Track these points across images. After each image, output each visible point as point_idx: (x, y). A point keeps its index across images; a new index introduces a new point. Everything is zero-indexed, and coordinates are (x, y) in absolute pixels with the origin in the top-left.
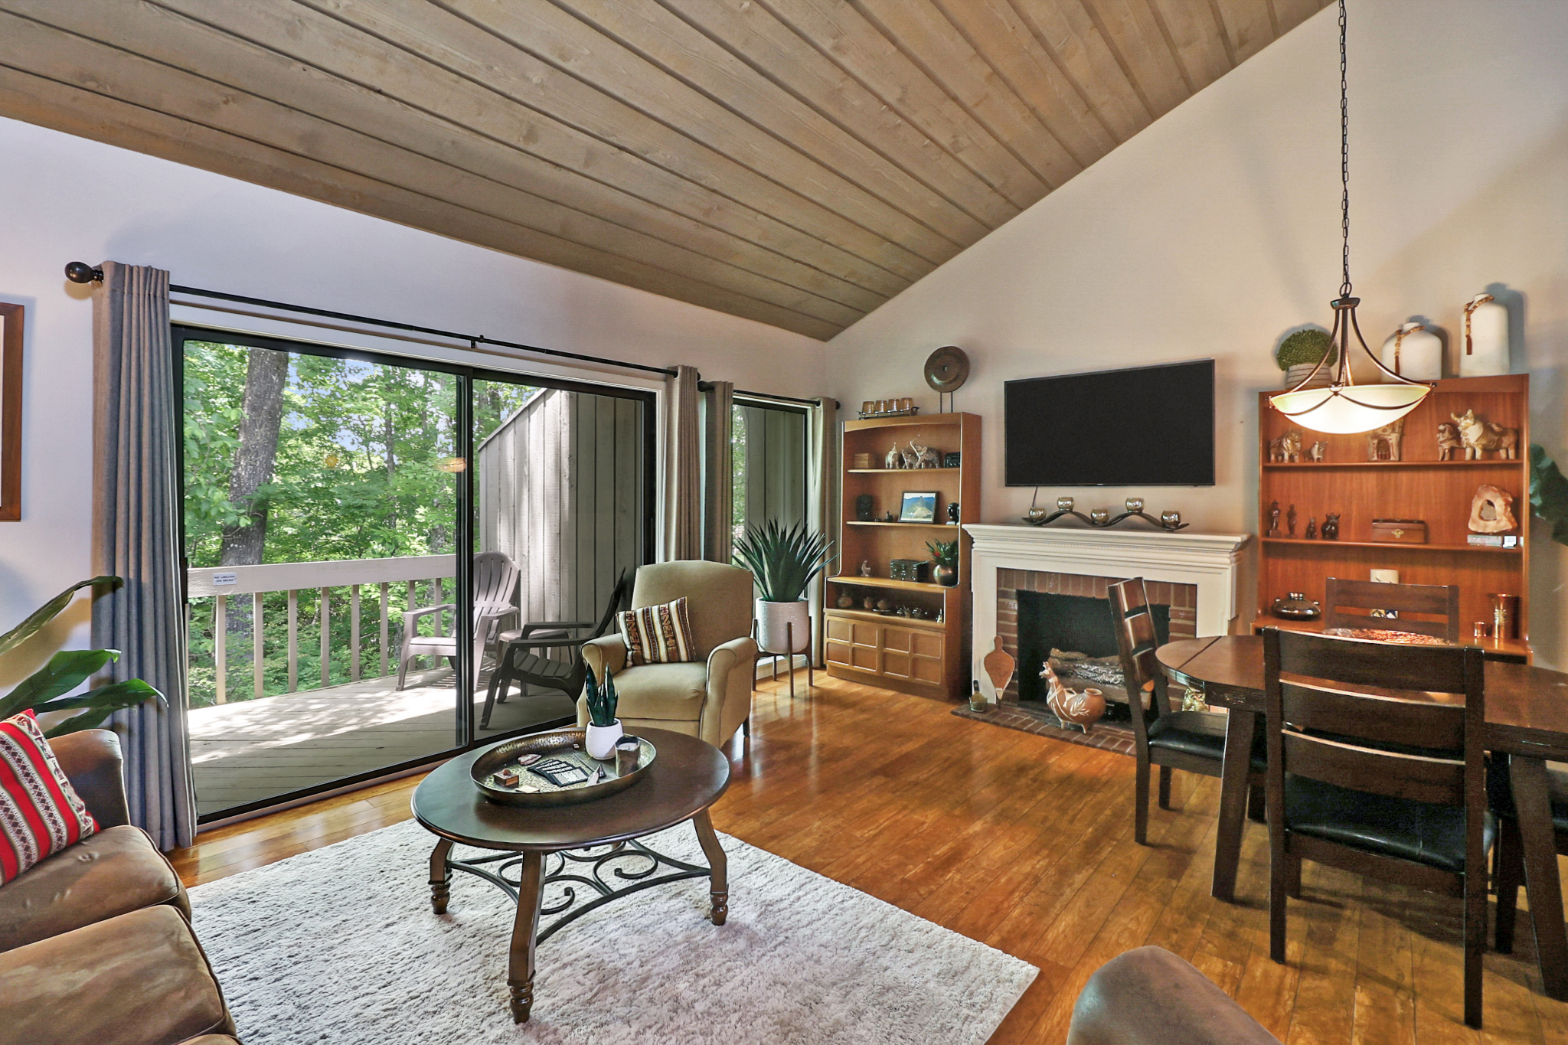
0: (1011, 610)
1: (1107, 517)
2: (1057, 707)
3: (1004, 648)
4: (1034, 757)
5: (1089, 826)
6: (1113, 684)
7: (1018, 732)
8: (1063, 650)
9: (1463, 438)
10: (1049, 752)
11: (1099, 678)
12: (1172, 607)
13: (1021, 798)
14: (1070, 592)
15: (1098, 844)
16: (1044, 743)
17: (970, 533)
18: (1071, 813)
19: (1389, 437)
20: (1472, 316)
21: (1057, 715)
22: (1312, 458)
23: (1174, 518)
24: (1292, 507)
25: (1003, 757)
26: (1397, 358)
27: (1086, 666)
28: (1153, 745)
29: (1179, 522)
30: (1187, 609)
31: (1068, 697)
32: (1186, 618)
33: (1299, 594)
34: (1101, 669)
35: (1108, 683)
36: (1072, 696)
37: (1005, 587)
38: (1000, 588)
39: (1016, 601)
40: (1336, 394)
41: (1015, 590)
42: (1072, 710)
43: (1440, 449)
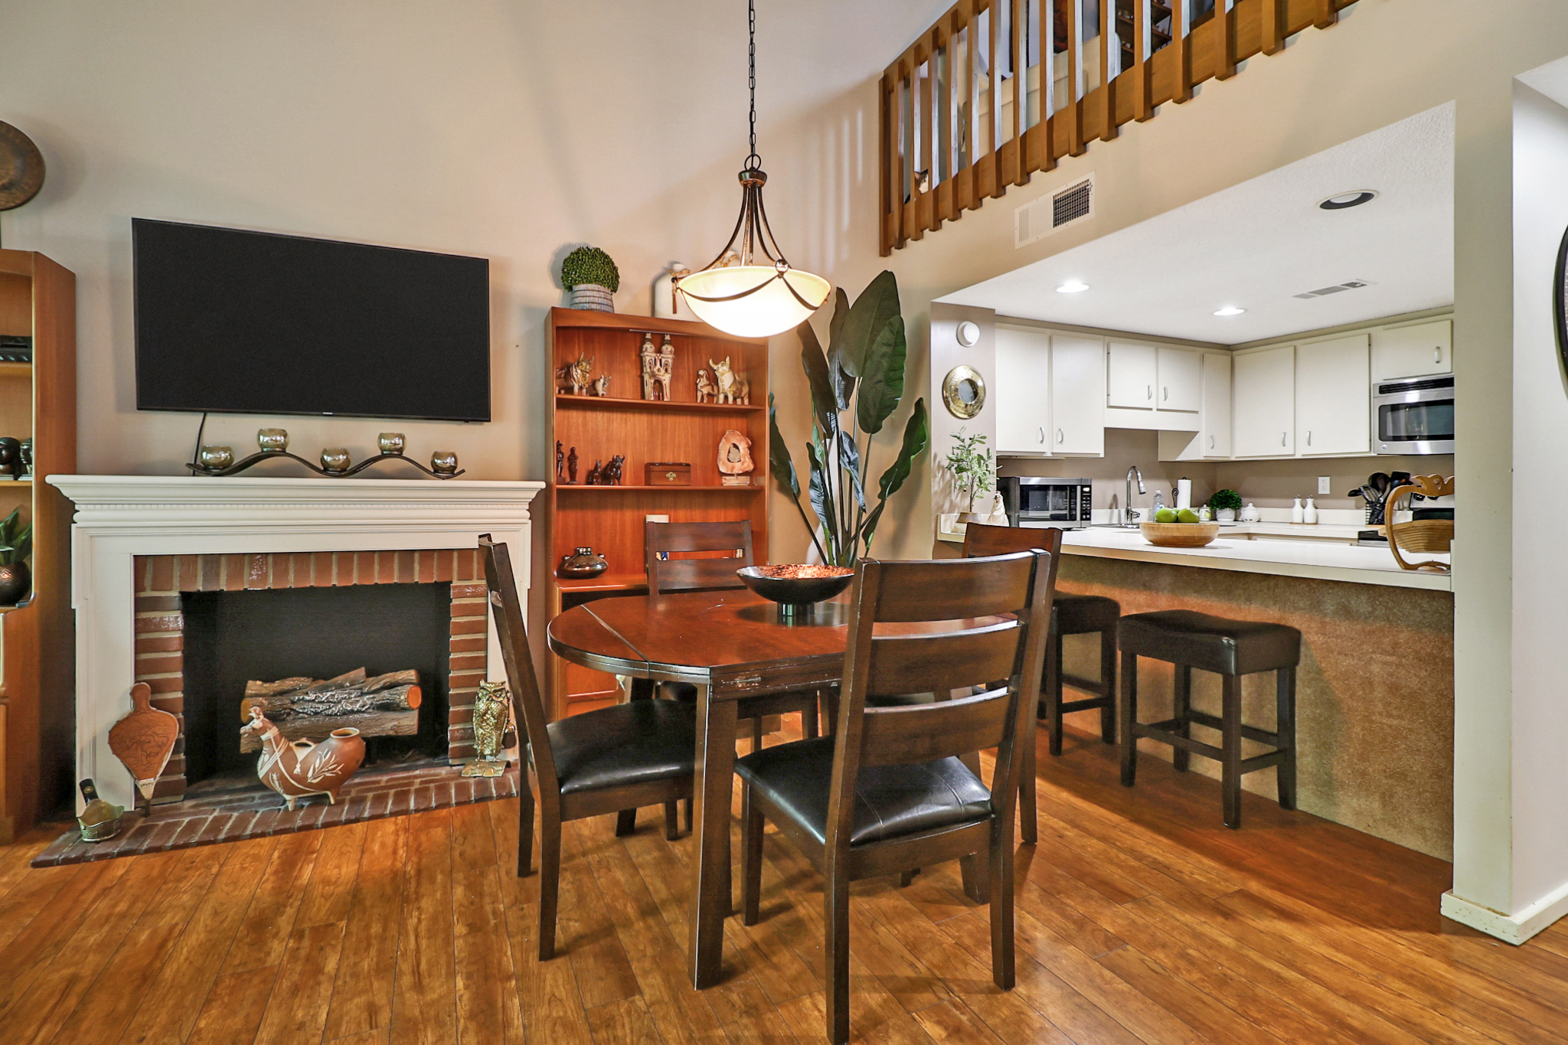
0: (166, 631)
1: (348, 461)
2: (282, 778)
3: (153, 703)
4: (269, 886)
5: (451, 975)
6: (359, 712)
7: (206, 850)
8: (268, 679)
9: (720, 384)
10: (289, 864)
11: (335, 710)
12: (455, 583)
13: (295, 990)
14: (291, 582)
15: (491, 1004)
16: (271, 850)
17: (65, 492)
18: (406, 967)
19: (663, 378)
21: (280, 790)
22: (597, 395)
23: (450, 461)
24: (572, 450)
25: (204, 918)
27: (312, 696)
28: (570, 792)
29: (455, 468)
30: (476, 582)
31: (301, 754)
32: (476, 595)
33: (587, 548)
34: (338, 695)
35: (352, 712)
36: (307, 751)
37: (153, 590)
38: (143, 595)
39: (178, 614)
40: (781, 275)
41: (175, 594)
42: (310, 774)
43: (699, 394)
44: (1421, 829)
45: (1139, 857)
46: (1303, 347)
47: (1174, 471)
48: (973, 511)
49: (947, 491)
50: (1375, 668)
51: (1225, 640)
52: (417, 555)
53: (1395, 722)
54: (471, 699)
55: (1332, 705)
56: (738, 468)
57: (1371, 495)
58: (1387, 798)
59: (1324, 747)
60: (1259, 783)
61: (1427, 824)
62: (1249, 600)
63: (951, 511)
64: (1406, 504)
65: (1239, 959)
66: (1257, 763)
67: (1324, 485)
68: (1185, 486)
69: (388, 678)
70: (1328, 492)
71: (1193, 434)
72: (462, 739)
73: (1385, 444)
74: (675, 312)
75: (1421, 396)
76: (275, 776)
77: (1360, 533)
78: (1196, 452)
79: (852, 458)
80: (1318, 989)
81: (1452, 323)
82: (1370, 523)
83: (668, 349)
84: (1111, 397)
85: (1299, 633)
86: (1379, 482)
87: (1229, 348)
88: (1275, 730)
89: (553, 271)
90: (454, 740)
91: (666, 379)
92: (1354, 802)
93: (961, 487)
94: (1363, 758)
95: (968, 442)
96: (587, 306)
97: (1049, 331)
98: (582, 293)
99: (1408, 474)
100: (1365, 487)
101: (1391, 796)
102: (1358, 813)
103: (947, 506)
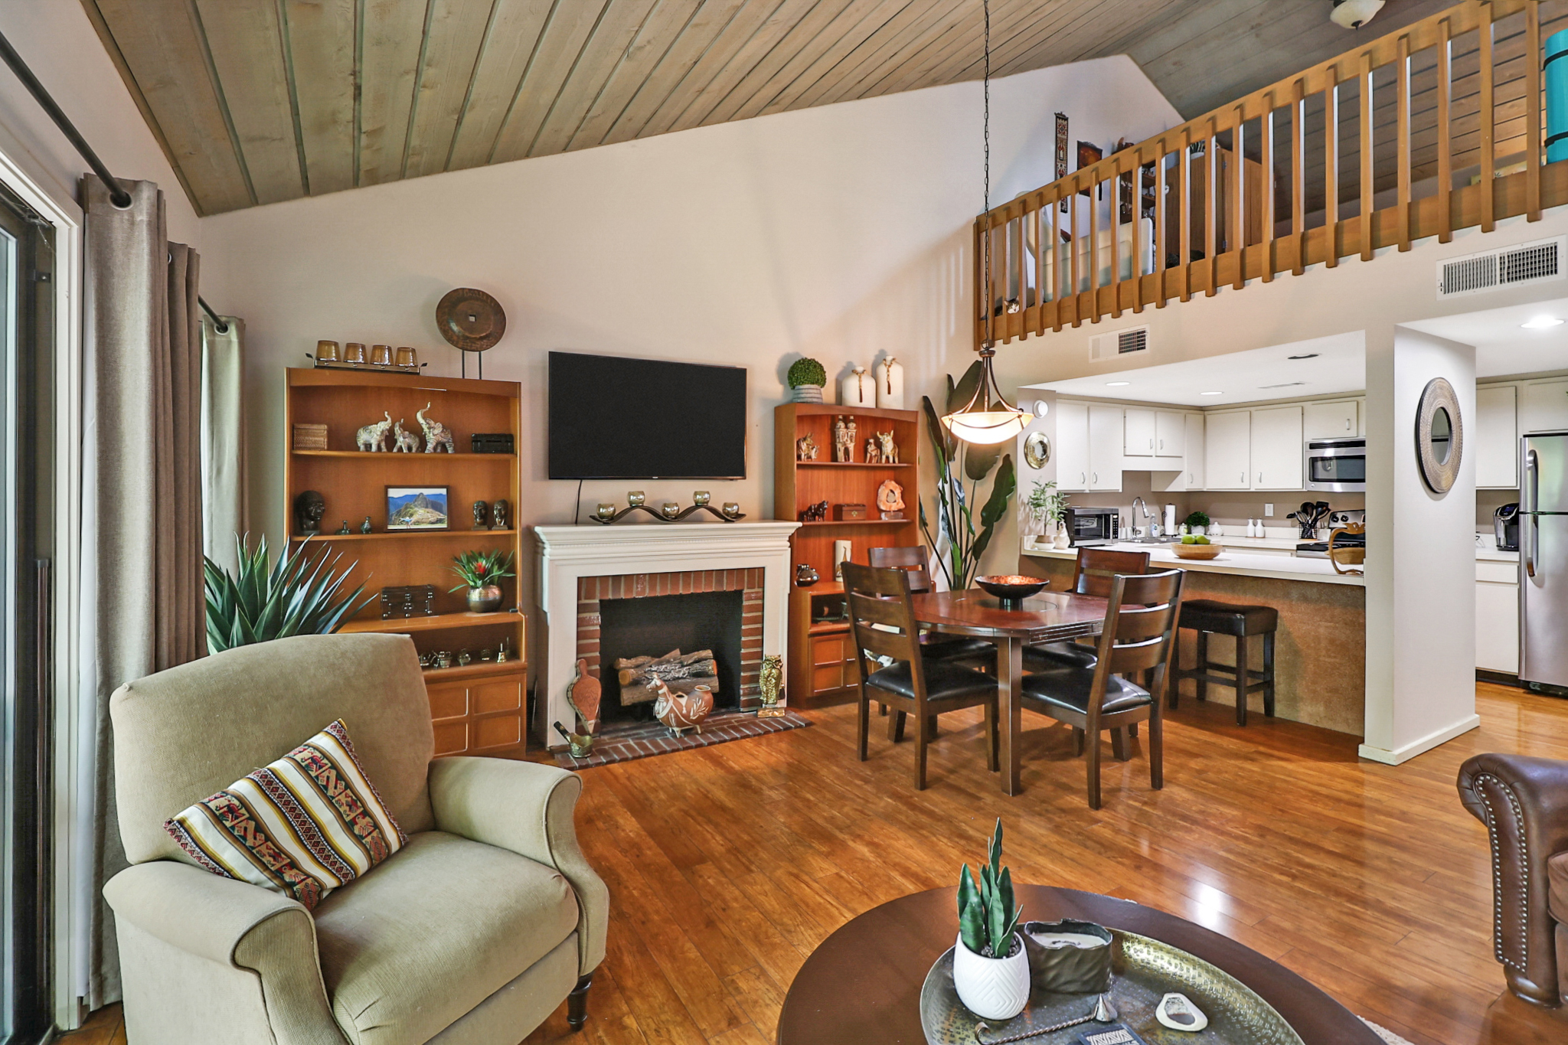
0: (593, 625)
1: (677, 511)
3: (586, 672)
5: (879, 797)
6: (682, 678)
8: (628, 658)
9: (883, 448)
12: (745, 591)
14: (657, 593)
17: (540, 536)
18: (851, 796)
19: (849, 446)
20: (890, 369)
23: (734, 508)
26: (861, 390)
29: (739, 512)
30: (756, 590)
32: (756, 598)
33: (806, 565)
34: (670, 667)
35: (678, 678)
37: (586, 598)
38: (581, 602)
39: (598, 614)
40: (1019, 416)
41: (597, 601)
42: (692, 714)
43: (869, 455)
44: (1346, 720)
45: (1198, 740)
46: (1258, 414)
47: (1162, 499)
48: (1047, 534)
49: (1027, 520)
50: (1322, 630)
51: (1238, 616)
52: (725, 572)
53: (1333, 660)
54: (758, 667)
55: (1296, 652)
56: (894, 507)
57: (1302, 518)
58: (1328, 704)
59: (1292, 678)
60: (1255, 703)
61: (1349, 717)
62: (1245, 592)
63: (1029, 534)
64: (1326, 524)
65: (1265, 775)
66: (1254, 689)
67: (1269, 510)
68: (1171, 510)
69: (696, 655)
70: (1272, 515)
71: (1178, 473)
72: (749, 694)
73: (1313, 484)
74: (861, 401)
75: (1336, 452)
76: (672, 715)
77: (1298, 546)
78: (1180, 485)
79: (961, 496)
80: (1304, 783)
81: (1358, 403)
82: (1303, 538)
83: (852, 425)
84: (1127, 448)
85: (1276, 611)
86: (1306, 508)
87: (1202, 409)
88: (1262, 670)
89: (779, 373)
90: (744, 695)
91: (851, 446)
92: (1309, 709)
93: (1036, 517)
94: (1314, 683)
95: (1043, 485)
96: (810, 400)
97: (1087, 403)
98: (806, 391)
99: (1327, 504)
100: (1298, 513)
101: (1330, 703)
102: (1310, 715)
103: (1027, 531)
